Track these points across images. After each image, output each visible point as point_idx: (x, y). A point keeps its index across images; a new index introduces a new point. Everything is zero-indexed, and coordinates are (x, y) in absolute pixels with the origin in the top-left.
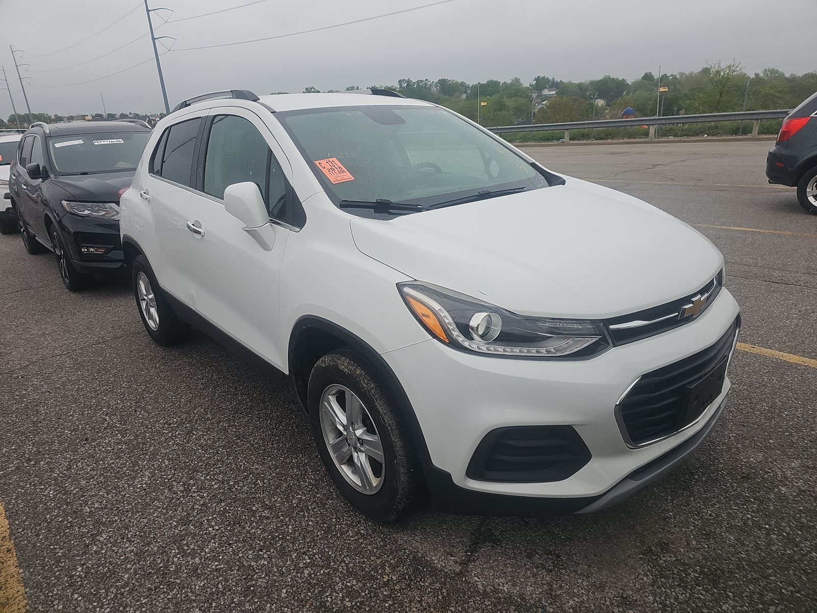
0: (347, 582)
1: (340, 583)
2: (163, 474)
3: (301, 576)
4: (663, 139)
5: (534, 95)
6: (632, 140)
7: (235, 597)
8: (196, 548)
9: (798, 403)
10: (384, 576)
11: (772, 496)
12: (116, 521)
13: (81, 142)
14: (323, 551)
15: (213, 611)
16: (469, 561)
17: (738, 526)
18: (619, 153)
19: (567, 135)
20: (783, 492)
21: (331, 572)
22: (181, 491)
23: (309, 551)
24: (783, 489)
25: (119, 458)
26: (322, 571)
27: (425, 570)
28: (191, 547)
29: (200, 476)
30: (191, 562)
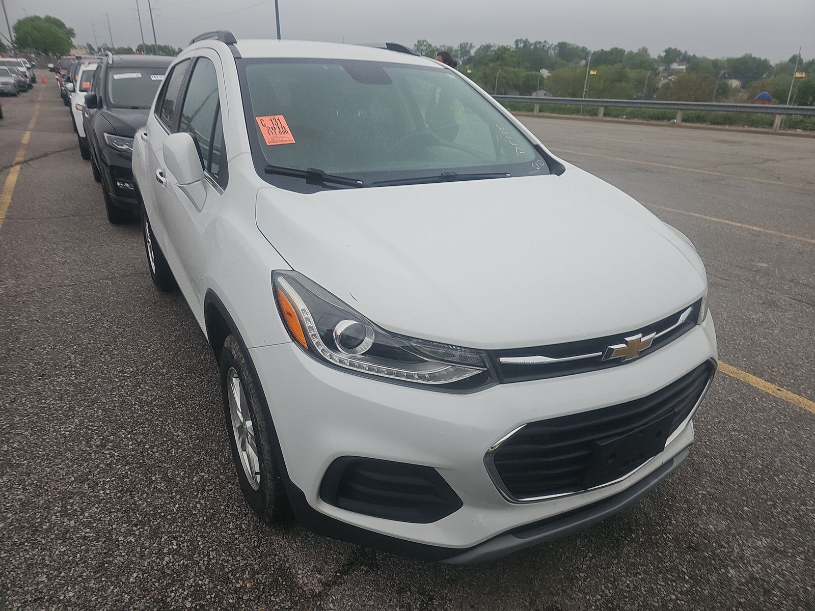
0: (200, 580)
1: (193, 579)
2: (90, 424)
3: (159, 563)
4: (789, 132)
5: (661, 68)
6: (753, 129)
7: (86, 570)
8: (78, 509)
9: (802, 468)
10: (239, 581)
11: (714, 578)
12: (24, 465)
13: (139, 75)
14: (195, 539)
15: (58, 581)
16: (334, 583)
17: (654, 606)
18: (731, 142)
19: (679, 115)
20: (730, 575)
21: (190, 565)
22: (96, 446)
23: (181, 536)
24: (732, 572)
25: (61, 399)
26: (182, 562)
27: (284, 583)
28: (74, 508)
29: (122, 433)
30: (65, 524)
